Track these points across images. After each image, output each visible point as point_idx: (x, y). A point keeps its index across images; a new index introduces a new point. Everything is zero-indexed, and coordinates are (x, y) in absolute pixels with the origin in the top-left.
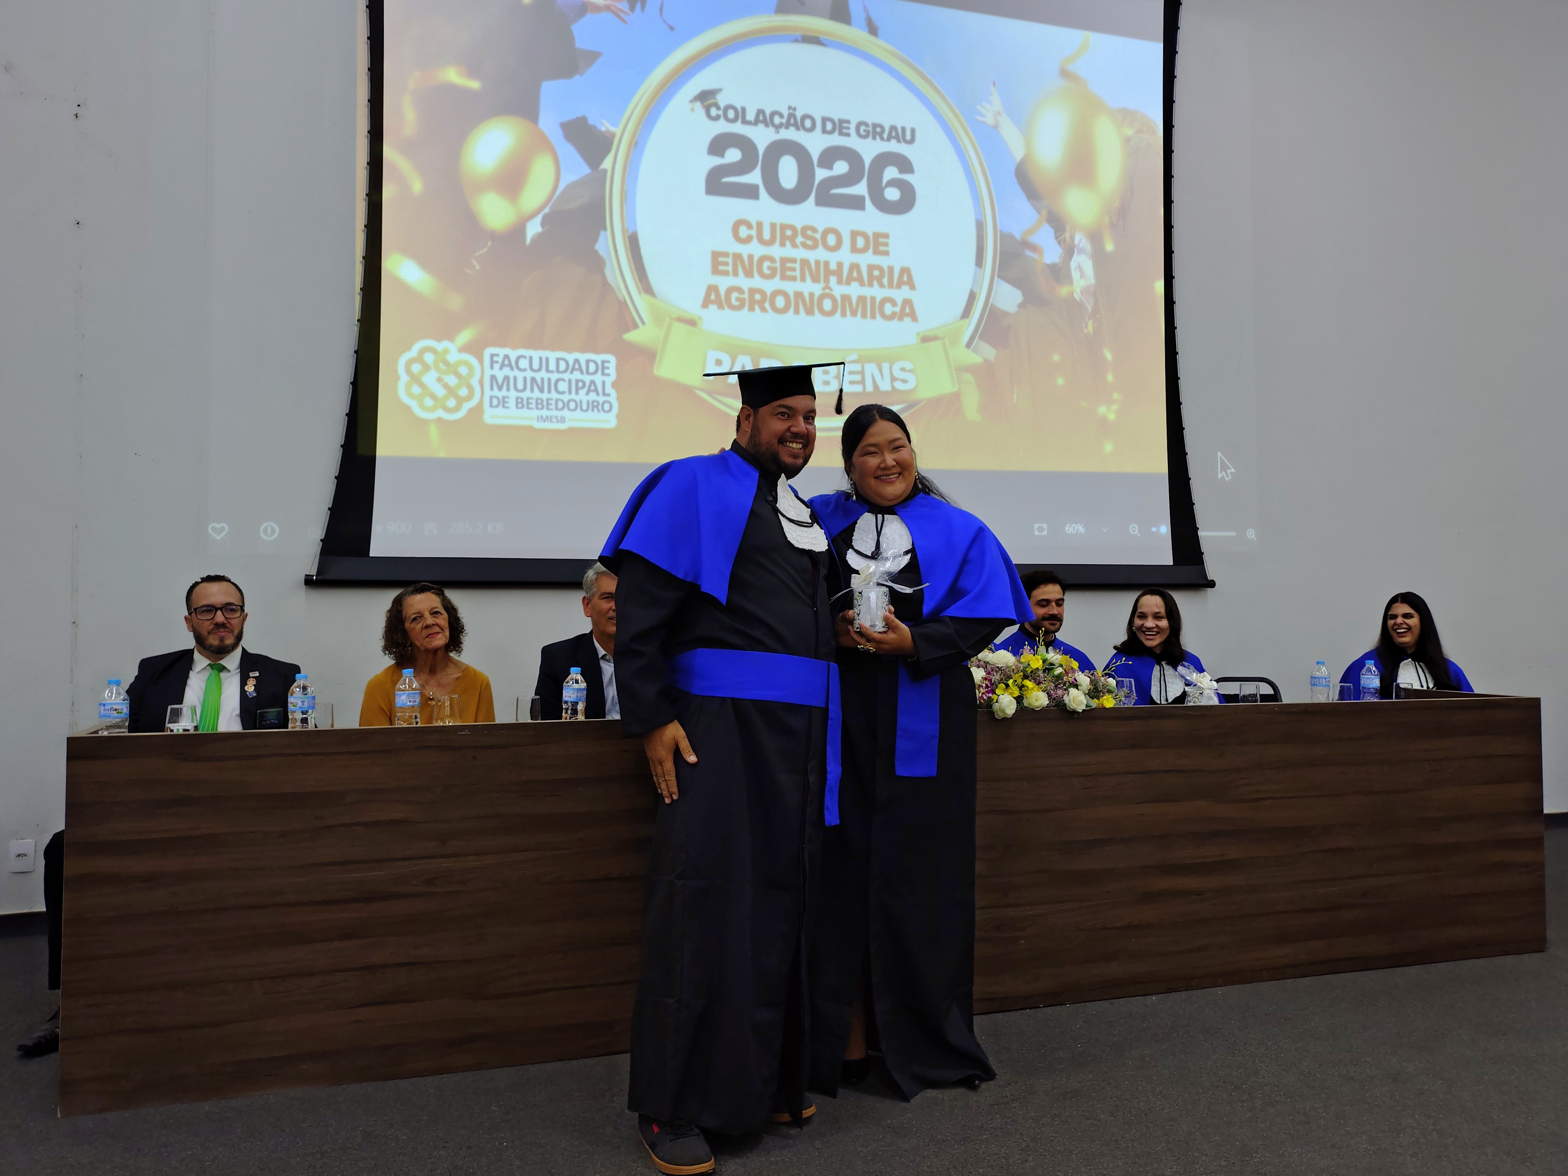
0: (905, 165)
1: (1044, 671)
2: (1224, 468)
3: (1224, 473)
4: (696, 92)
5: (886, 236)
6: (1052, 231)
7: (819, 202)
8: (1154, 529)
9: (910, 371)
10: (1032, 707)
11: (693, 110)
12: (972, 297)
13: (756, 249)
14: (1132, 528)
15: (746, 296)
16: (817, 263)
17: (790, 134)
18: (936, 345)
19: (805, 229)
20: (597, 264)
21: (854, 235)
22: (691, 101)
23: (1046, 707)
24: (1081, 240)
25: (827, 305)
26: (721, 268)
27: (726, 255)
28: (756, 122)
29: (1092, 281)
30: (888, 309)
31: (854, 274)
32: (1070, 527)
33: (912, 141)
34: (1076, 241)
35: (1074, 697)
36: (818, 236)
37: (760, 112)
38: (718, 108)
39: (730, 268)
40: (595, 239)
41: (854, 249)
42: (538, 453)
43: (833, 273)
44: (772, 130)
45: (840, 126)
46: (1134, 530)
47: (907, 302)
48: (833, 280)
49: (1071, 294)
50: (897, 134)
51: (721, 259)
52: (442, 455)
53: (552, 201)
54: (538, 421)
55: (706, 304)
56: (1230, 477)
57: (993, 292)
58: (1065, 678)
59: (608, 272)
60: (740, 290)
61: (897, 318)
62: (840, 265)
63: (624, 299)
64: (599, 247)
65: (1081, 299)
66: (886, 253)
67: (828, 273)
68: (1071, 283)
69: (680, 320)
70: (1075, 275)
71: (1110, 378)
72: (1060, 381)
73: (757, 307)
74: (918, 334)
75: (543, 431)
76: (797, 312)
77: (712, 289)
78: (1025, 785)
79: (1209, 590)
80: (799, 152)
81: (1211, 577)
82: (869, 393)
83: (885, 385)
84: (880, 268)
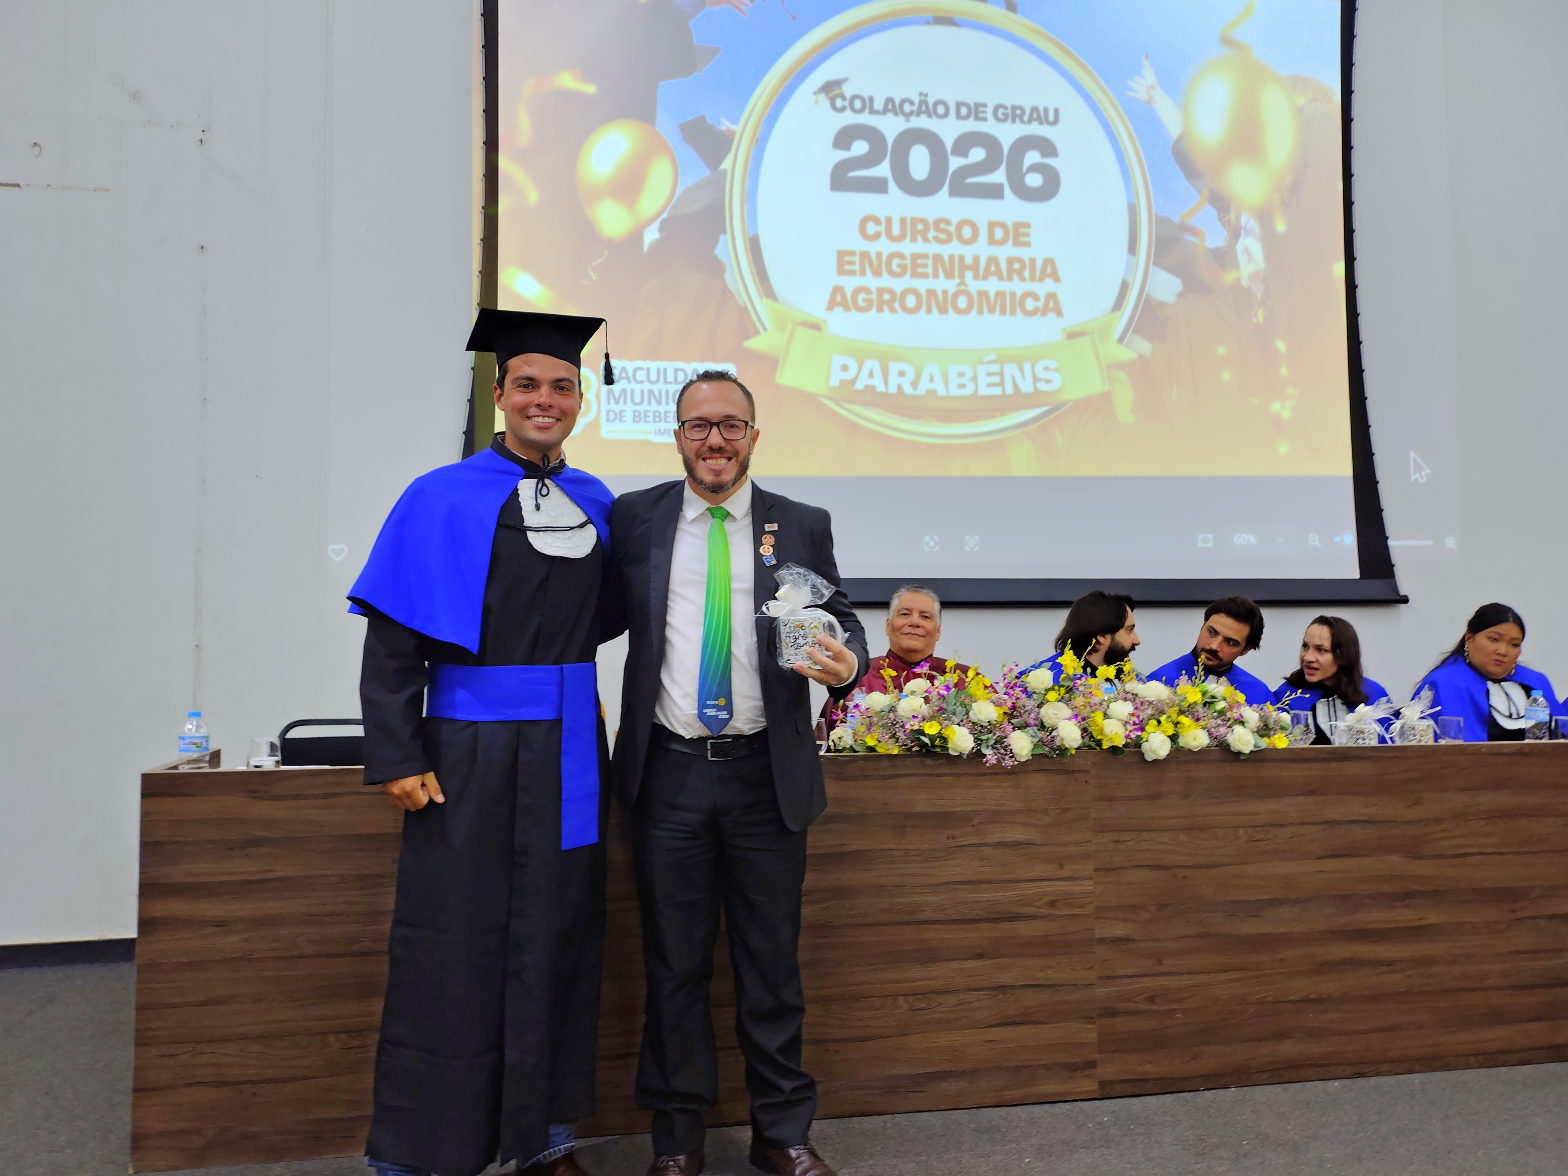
0: (1047, 148)
1: (1205, 704)
2: (1418, 469)
3: (1417, 475)
4: (820, 82)
5: (1027, 225)
6: (1215, 213)
7: (953, 193)
8: (1337, 539)
9: (1056, 370)
10: (1189, 747)
11: (817, 102)
12: (1124, 287)
13: (885, 246)
14: (1313, 537)
15: (874, 296)
16: (951, 257)
17: (922, 122)
18: (1085, 342)
19: (938, 222)
20: (716, 268)
21: (992, 226)
22: (815, 93)
23: (1206, 747)
24: (1247, 220)
25: (962, 302)
26: (847, 267)
27: (852, 253)
28: (885, 111)
29: (1262, 265)
30: (1030, 304)
31: (992, 268)
32: (1240, 537)
33: (1056, 122)
34: (1243, 223)
35: (1239, 736)
36: (952, 229)
37: (889, 100)
38: (844, 98)
39: (857, 268)
40: (715, 243)
41: (992, 241)
42: (657, 468)
43: (969, 267)
44: (901, 118)
45: (976, 111)
46: (1314, 540)
47: (1052, 296)
48: (969, 275)
49: (1238, 280)
50: (1038, 115)
51: (847, 258)
53: (671, 206)
54: (655, 434)
55: (831, 306)
56: (1425, 480)
57: (1148, 282)
58: (1229, 715)
59: (727, 277)
60: (867, 291)
61: (1039, 313)
62: (976, 259)
63: (745, 305)
64: (719, 251)
65: (1249, 286)
66: (1027, 244)
67: (963, 268)
68: (1237, 268)
69: (804, 324)
70: (1242, 259)
71: (1284, 371)
72: (1227, 376)
73: (886, 308)
74: (1064, 330)
75: (661, 445)
76: (929, 311)
77: (838, 290)
78: (1182, 837)
79: (1402, 606)
80: (931, 140)
81: (1403, 592)
82: (1010, 396)
83: (1026, 387)
84: (1020, 260)
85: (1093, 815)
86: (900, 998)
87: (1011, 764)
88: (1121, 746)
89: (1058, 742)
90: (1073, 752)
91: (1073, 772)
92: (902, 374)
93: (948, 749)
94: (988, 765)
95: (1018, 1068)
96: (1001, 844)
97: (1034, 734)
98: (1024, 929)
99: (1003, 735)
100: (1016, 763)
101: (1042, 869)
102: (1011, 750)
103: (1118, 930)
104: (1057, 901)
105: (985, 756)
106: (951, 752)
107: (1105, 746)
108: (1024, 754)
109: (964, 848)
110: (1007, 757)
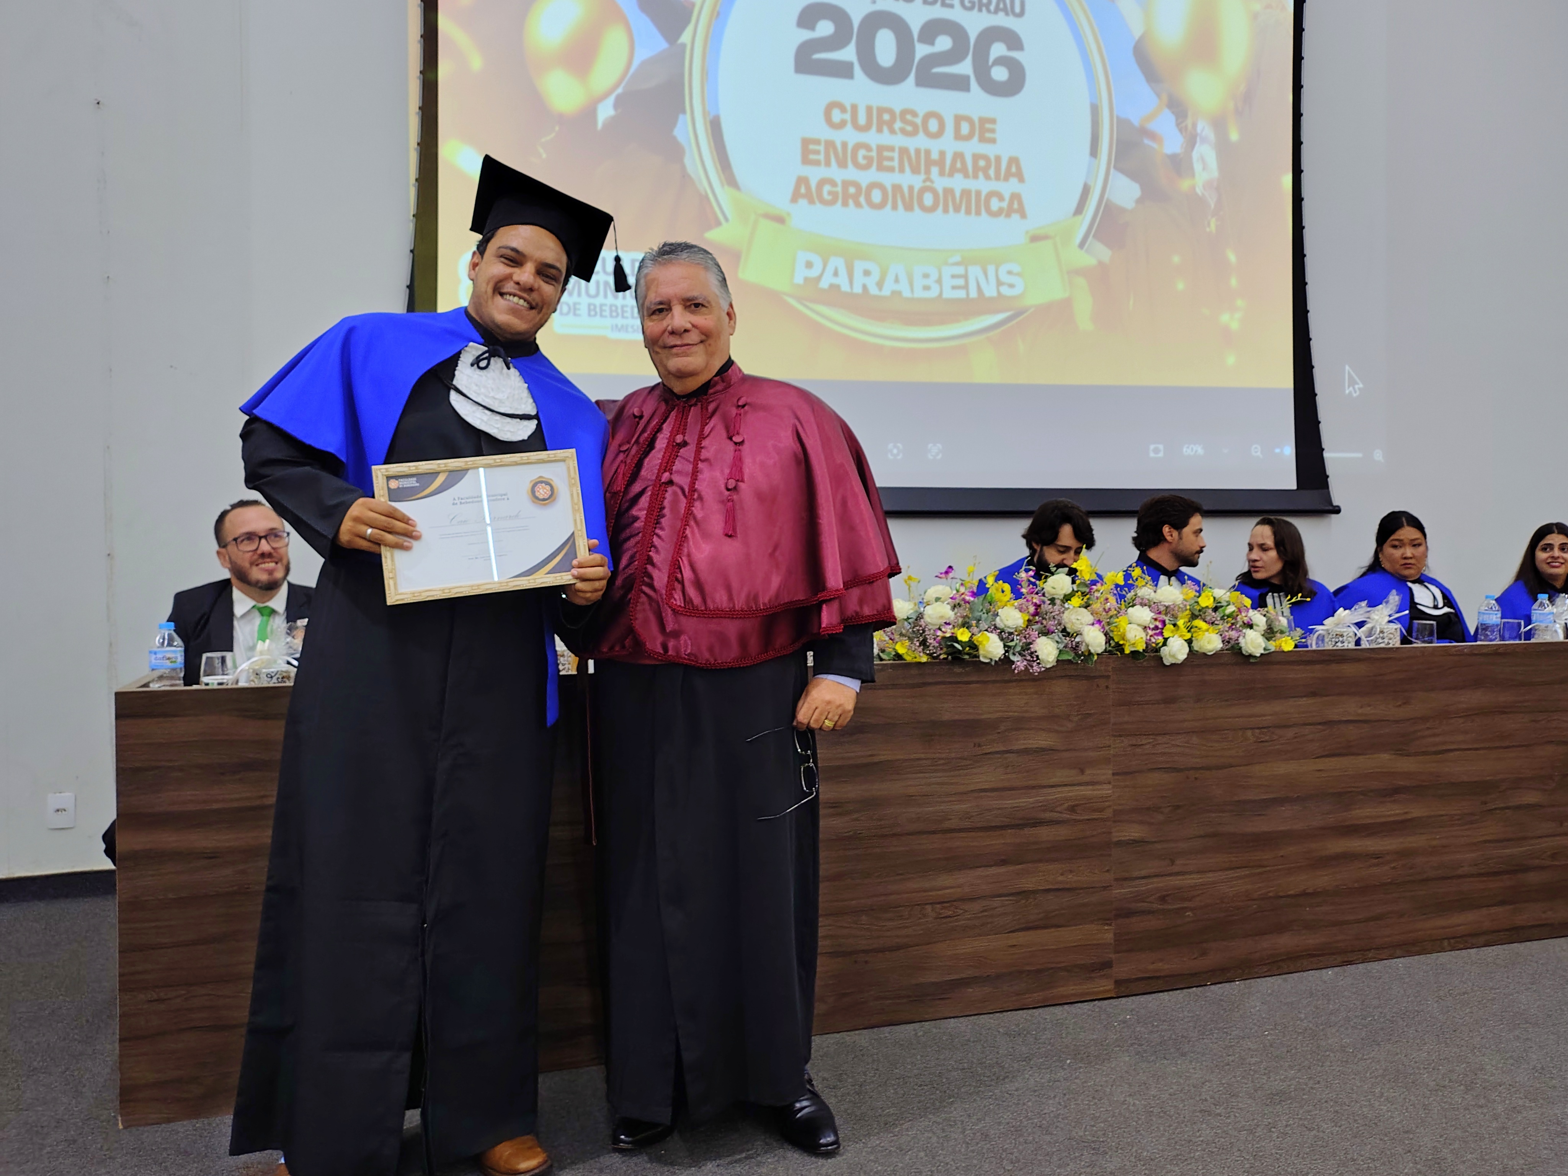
0: (1013, 40)
2: (1352, 383)
3: (1351, 389)
5: (993, 121)
6: (1173, 118)
7: (920, 83)
8: (1277, 451)
9: (1018, 274)
10: (1205, 651)
12: (1086, 191)
13: (849, 136)
14: (1256, 448)
15: (839, 189)
16: (918, 151)
17: (888, 5)
18: (1047, 245)
19: (904, 112)
20: (675, 152)
23: (1219, 651)
24: (1203, 127)
25: (928, 200)
26: (812, 157)
27: (817, 142)
29: (1216, 174)
30: (995, 204)
31: (958, 165)
32: (1188, 447)
33: (1022, 13)
34: (1199, 130)
35: (1249, 639)
36: (919, 121)
39: (821, 157)
40: (674, 124)
41: (958, 136)
42: (614, 366)
43: (935, 163)
46: (1256, 451)
47: (1016, 197)
48: (935, 170)
49: (1193, 188)
50: (1004, 6)
51: (811, 147)
53: (626, 80)
54: (612, 329)
55: (794, 199)
56: (1358, 393)
57: (1109, 186)
58: (1238, 618)
59: (687, 161)
60: (833, 183)
61: (1003, 215)
62: (942, 154)
63: (706, 192)
64: (678, 132)
65: (1203, 194)
66: (993, 141)
67: (929, 163)
68: (1193, 175)
69: (767, 216)
70: (1197, 167)
71: (1234, 282)
72: (1180, 286)
73: (851, 202)
74: (1027, 232)
75: (618, 341)
76: (895, 207)
77: (802, 181)
78: (1195, 740)
79: (1334, 516)
80: (897, 24)
81: (1336, 502)
82: (973, 300)
83: (990, 291)
84: (986, 158)
85: (1112, 720)
86: (927, 906)
87: (1039, 670)
88: (1141, 651)
89: (1083, 648)
90: (1096, 657)
91: (1095, 677)
92: (867, 273)
93: (978, 657)
94: (1016, 671)
95: (1038, 971)
96: (1026, 751)
97: (1059, 640)
98: (1045, 834)
99: (1028, 641)
100: (1043, 669)
101: (1062, 775)
102: (1037, 656)
103: (1134, 832)
104: (1077, 805)
105: (1013, 662)
106: (982, 659)
107: (1127, 651)
108: (1051, 660)
109: (988, 756)
110: (1035, 664)
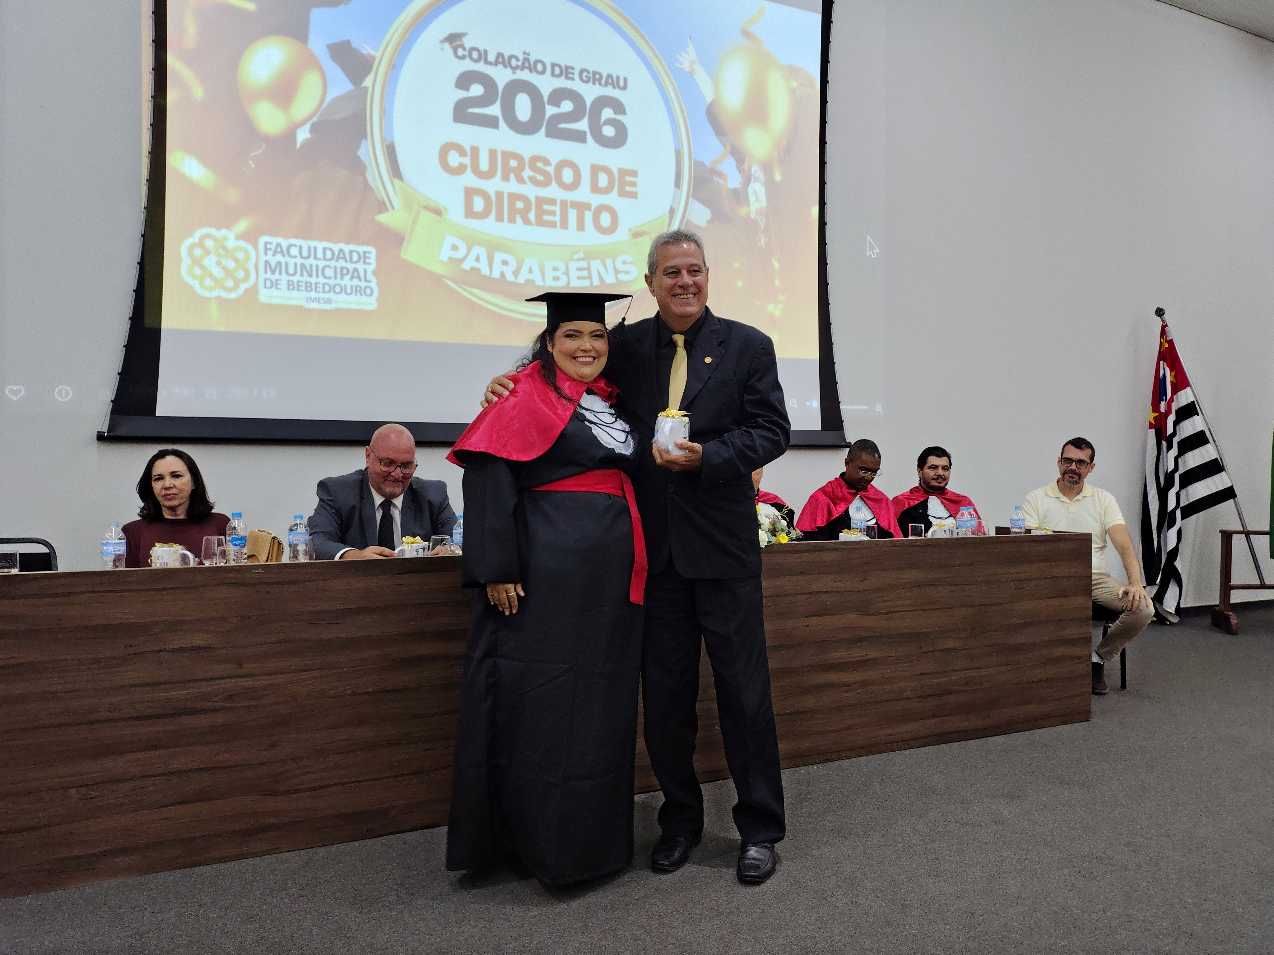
0: (619, 107)
4: (445, 33)
6: (734, 162)
7: (549, 134)
8: (808, 403)
11: (442, 49)
14: (793, 401)
17: (525, 75)
19: (533, 159)
20: (359, 168)
22: (441, 42)
24: (756, 170)
28: (496, 63)
29: (765, 204)
33: (625, 87)
34: (753, 172)
37: (500, 55)
38: (464, 49)
40: (358, 147)
42: (308, 329)
44: (509, 70)
45: (567, 72)
49: (749, 214)
50: (612, 81)
52: (221, 328)
53: (320, 112)
54: (307, 302)
57: (688, 209)
59: (368, 175)
63: (383, 199)
64: (361, 153)
65: (756, 218)
68: (748, 204)
69: (426, 207)
70: (752, 198)
71: (777, 283)
75: (312, 311)
83: (609, 280)
92: (504, 263)
